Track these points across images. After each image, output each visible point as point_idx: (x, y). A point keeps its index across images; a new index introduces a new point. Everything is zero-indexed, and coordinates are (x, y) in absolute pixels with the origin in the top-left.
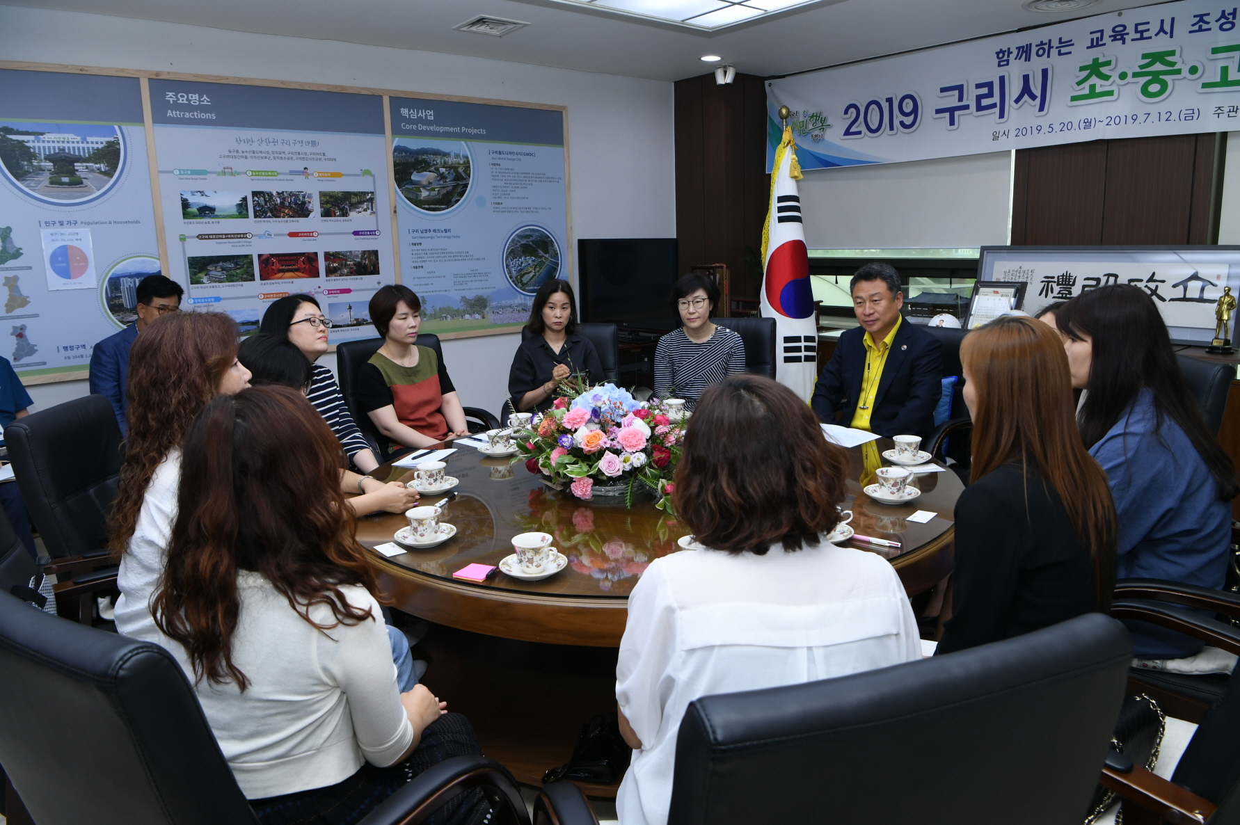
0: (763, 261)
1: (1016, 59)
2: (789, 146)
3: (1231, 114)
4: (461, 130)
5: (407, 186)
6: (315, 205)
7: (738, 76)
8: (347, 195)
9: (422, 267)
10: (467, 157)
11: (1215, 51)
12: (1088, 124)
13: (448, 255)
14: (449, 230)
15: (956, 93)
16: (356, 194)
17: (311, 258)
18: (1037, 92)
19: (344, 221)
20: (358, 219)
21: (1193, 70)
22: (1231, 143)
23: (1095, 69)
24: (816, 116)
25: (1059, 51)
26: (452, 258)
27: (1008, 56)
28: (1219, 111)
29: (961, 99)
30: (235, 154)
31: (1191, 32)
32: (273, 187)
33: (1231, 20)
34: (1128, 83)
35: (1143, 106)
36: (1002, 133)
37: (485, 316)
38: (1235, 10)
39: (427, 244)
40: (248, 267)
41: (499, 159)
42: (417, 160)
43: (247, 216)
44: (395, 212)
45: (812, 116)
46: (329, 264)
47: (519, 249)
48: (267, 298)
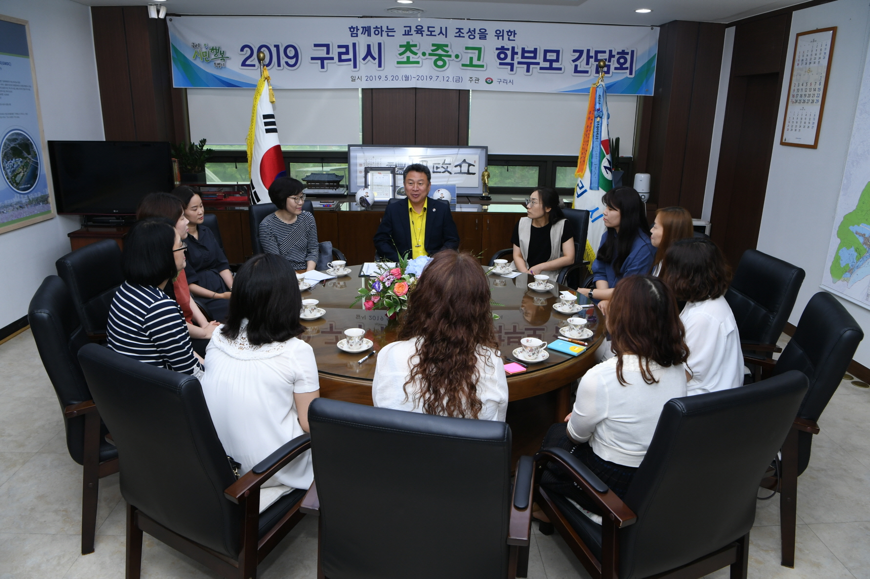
2: (267, 82)
3: (477, 82)
7: (167, 13)
11: (467, 48)
12: (407, 78)
15: (325, 48)
18: (376, 55)
22: (471, 95)
23: (408, 47)
24: (216, 49)
25: (388, 34)
27: (357, 31)
28: (471, 80)
29: (328, 53)
31: (455, 36)
33: (473, 34)
34: (427, 58)
35: (435, 72)
36: (357, 78)
38: (475, 29)
45: (213, 49)
47: (10, 152)
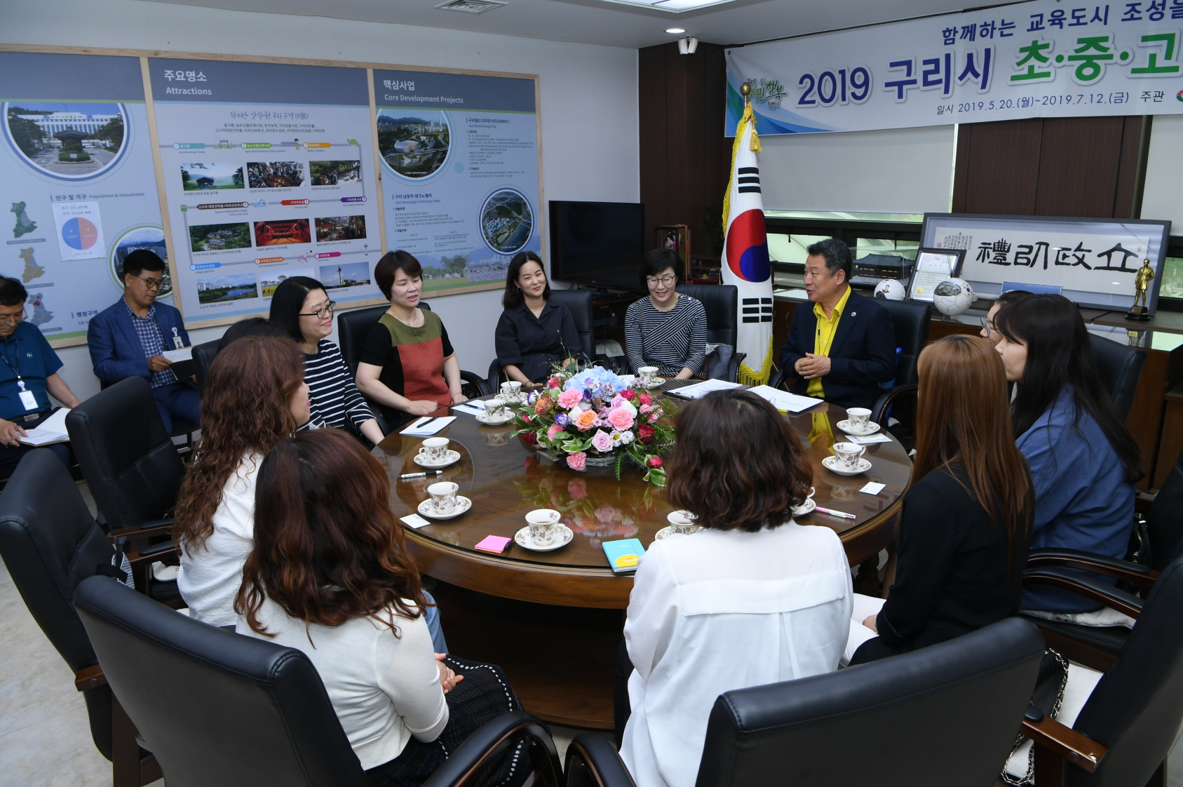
0: (724, 227)
1: (961, 38)
2: (750, 121)
3: (1157, 99)
4: (440, 100)
5: (390, 154)
6: (306, 175)
7: (701, 45)
8: (335, 165)
9: (405, 230)
10: (446, 126)
11: (1145, 39)
12: (1026, 102)
13: (429, 218)
14: (430, 195)
15: (905, 68)
16: (343, 163)
17: (303, 224)
18: (980, 70)
19: (332, 188)
20: (346, 186)
21: (1124, 56)
22: (1155, 125)
23: (1034, 51)
24: (773, 84)
25: (1002, 32)
26: (434, 221)
27: (954, 35)
28: (1146, 96)
29: (909, 74)
30: (231, 127)
31: (1123, 20)
32: (266, 158)
33: (1160, 10)
34: (1064, 66)
35: (1077, 88)
36: (946, 108)
37: (464, 275)
39: (410, 209)
40: (245, 235)
41: (476, 126)
42: (399, 129)
43: (243, 187)
44: (380, 179)
45: (769, 85)
46: (320, 230)
47: (495, 211)
48: (263, 263)
